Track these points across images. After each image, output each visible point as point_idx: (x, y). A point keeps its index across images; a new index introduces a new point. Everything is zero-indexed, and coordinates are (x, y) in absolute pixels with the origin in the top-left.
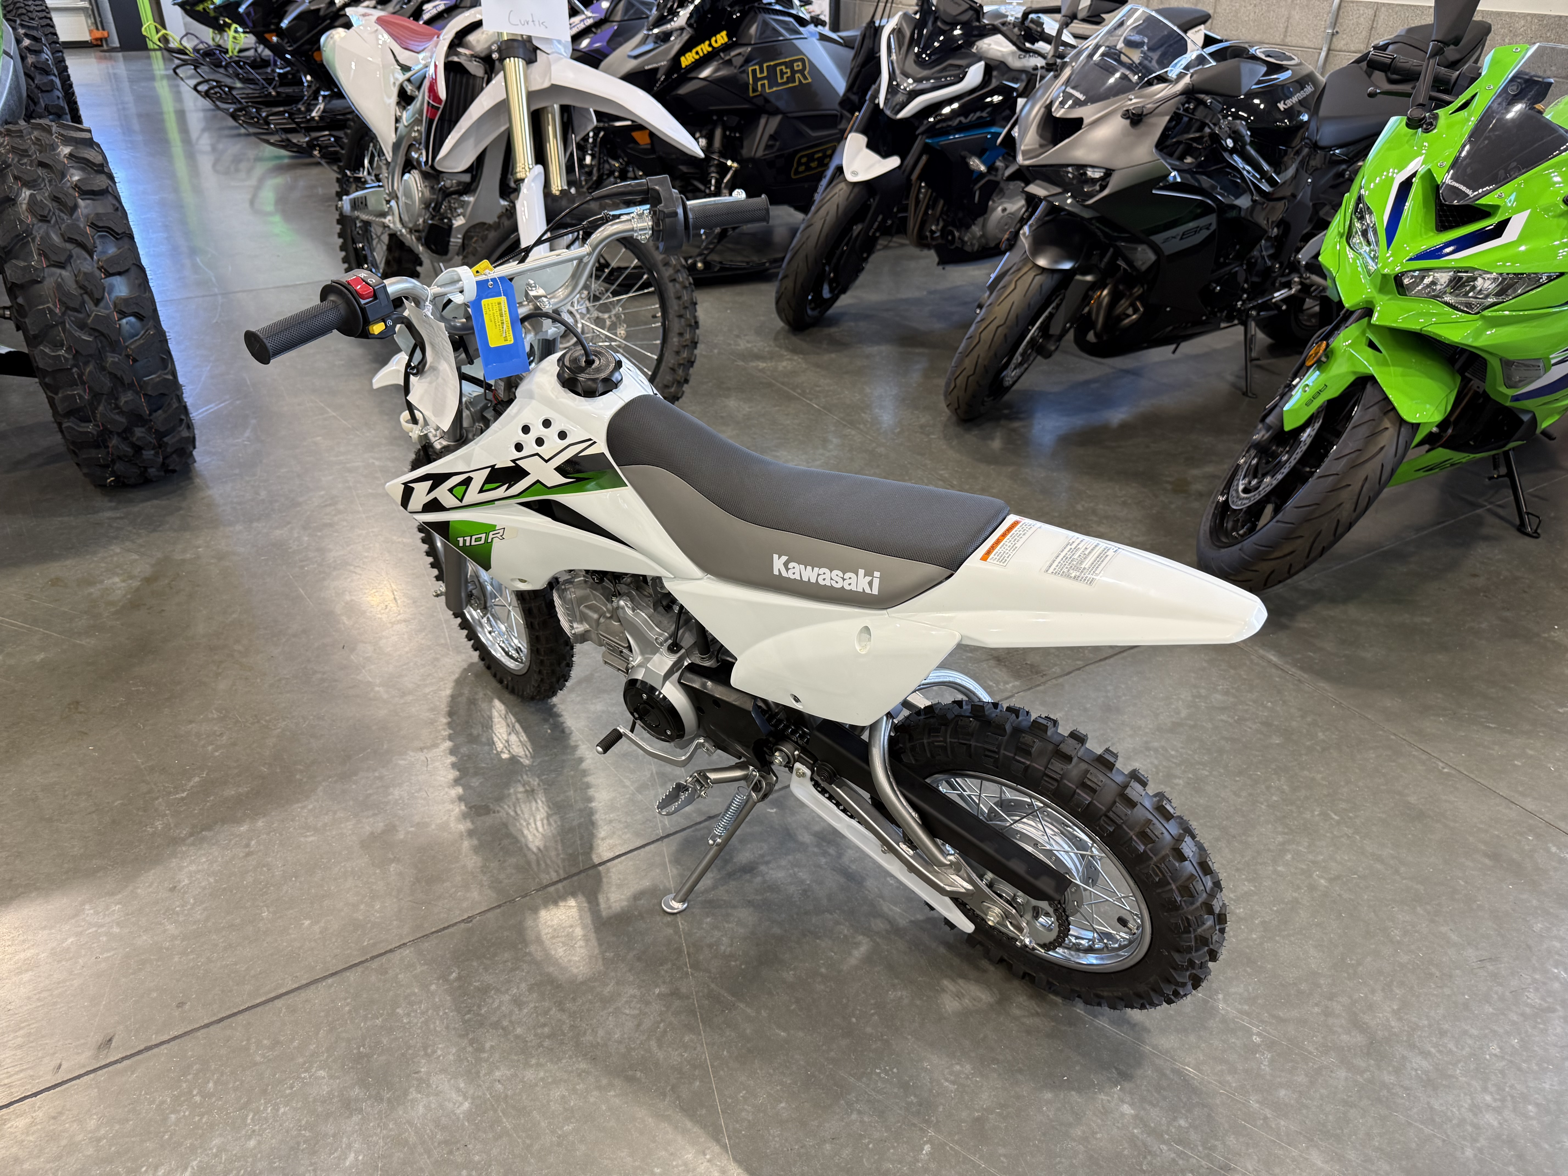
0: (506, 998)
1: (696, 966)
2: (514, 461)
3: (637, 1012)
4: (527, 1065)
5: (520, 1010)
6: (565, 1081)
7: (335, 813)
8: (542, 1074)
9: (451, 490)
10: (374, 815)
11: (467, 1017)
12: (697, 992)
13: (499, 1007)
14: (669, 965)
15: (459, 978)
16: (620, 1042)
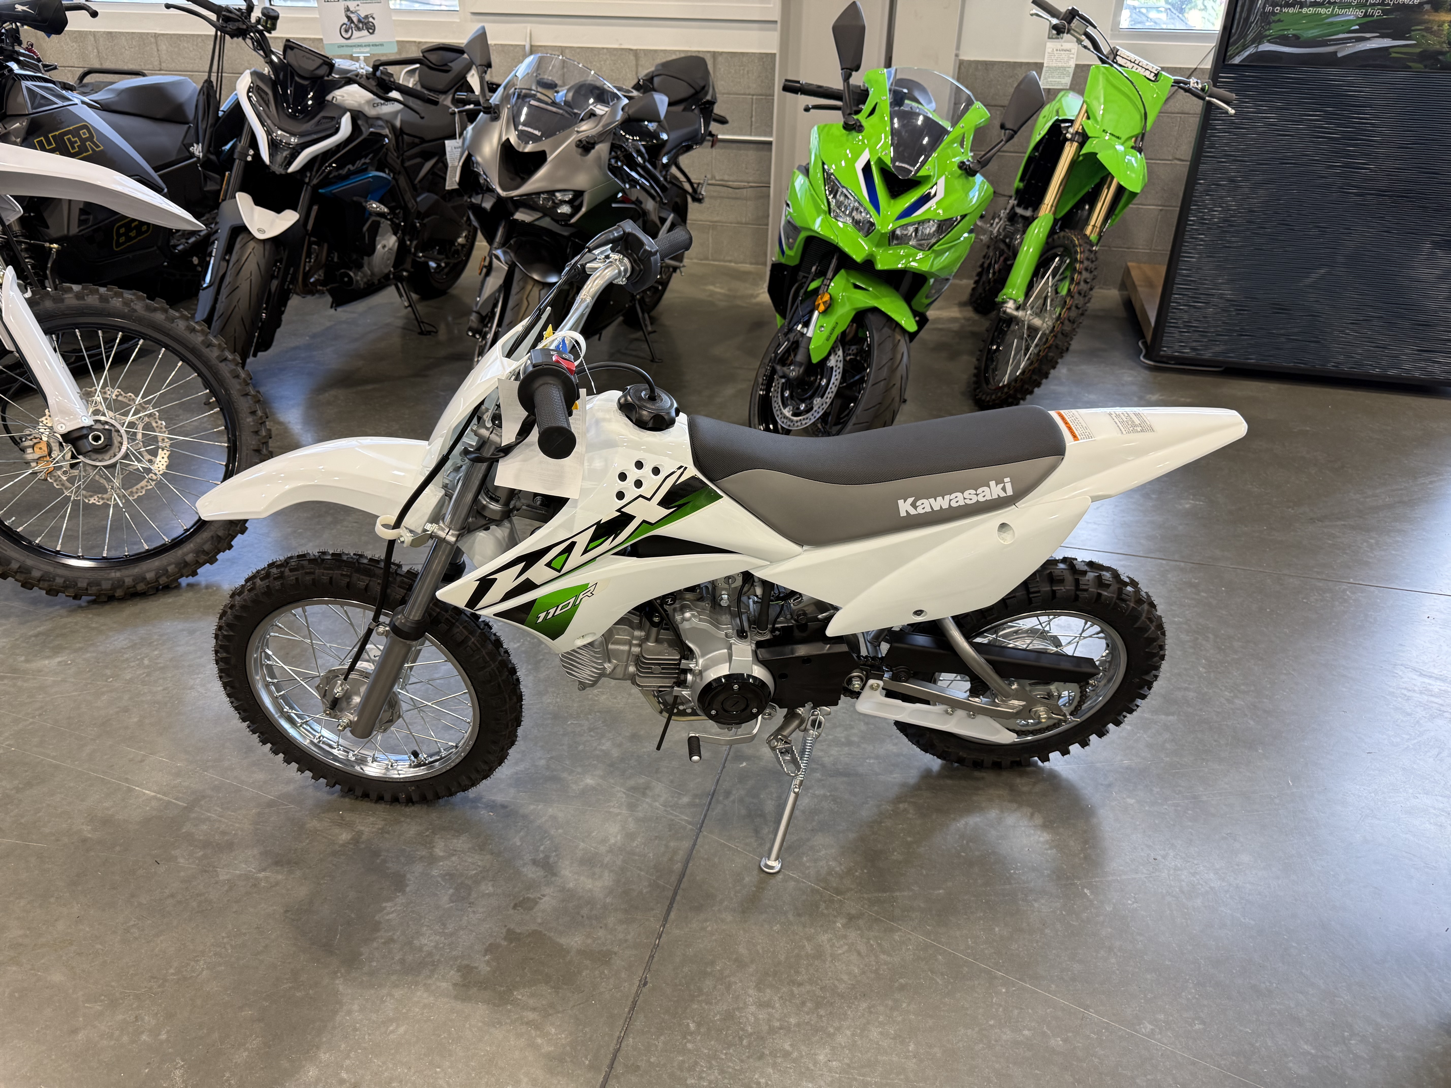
0: (753, 1009)
1: (838, 892)
2: (619, 510)
3: (846, 947)
4: (831, 1036)
5: (773, 1008)
6: (868, 1023)
7: (392, 996)
8: (848, 1033)
9: (549, 565)
10: (432, 972)
11: (745, 1042)
12: (862, 906)
13: (757, 1019)
14: (823, 906)
15: (699, 1025)
16: (864, 973)
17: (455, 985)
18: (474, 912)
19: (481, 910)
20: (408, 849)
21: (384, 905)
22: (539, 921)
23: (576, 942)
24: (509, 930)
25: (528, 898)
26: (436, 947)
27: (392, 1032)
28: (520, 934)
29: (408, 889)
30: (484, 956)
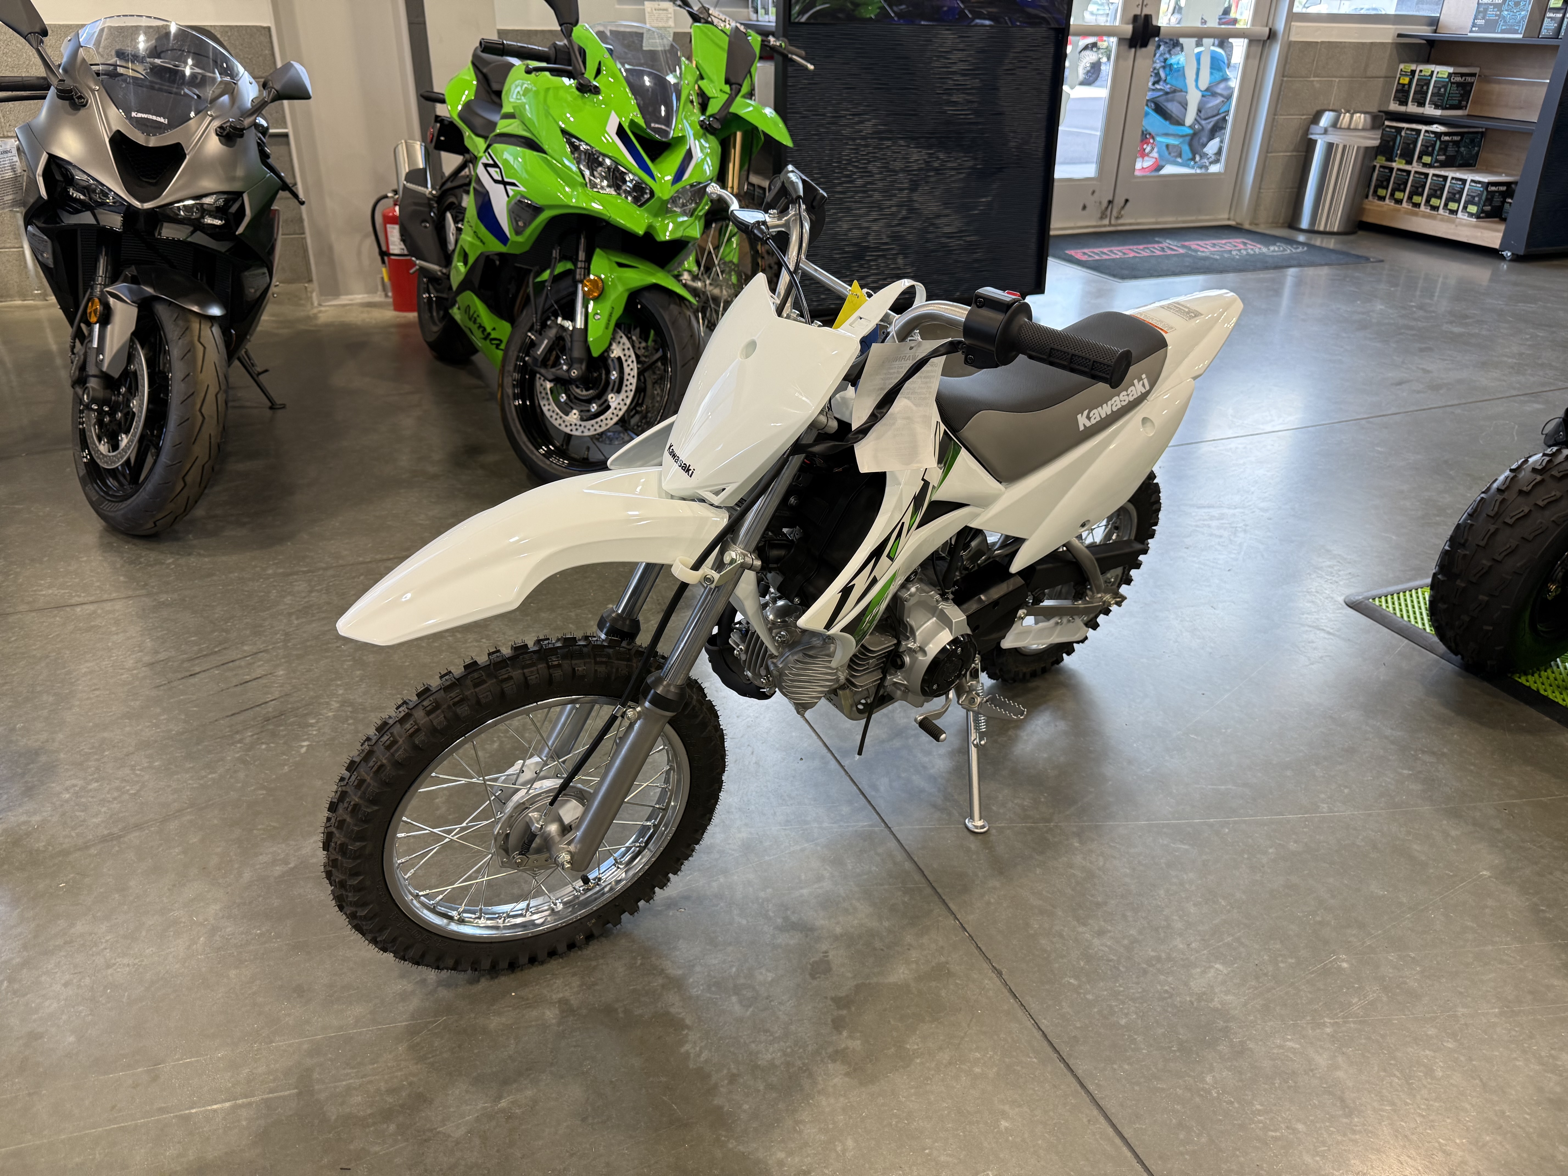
1: (1047, 820)
2: (921, 477)
3: (1101, 858)
4: (1168, 927)
5: (1109, 932)
8: (1176, 918)
11: (1122, 969)
12: (1075, 822)
13: (1109, 947)
14: (1049, 836)
15: (1076, 977)
17: (847, 1074)
18: (780, 1003)
19: (785, 998)
20: (639, 987)
21: (683, 1050)
22: (849, 975)
23: (903, 973)
24: (832, 999)
25: (815, 962)
26: (785, 1054)
27: (844, 1150)
28: (847, 996)
29: (688, 1022)
30: (841, 1033)
